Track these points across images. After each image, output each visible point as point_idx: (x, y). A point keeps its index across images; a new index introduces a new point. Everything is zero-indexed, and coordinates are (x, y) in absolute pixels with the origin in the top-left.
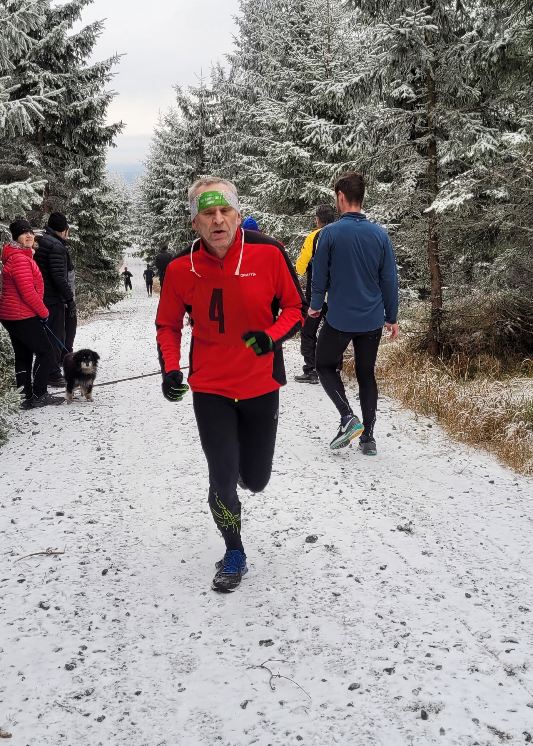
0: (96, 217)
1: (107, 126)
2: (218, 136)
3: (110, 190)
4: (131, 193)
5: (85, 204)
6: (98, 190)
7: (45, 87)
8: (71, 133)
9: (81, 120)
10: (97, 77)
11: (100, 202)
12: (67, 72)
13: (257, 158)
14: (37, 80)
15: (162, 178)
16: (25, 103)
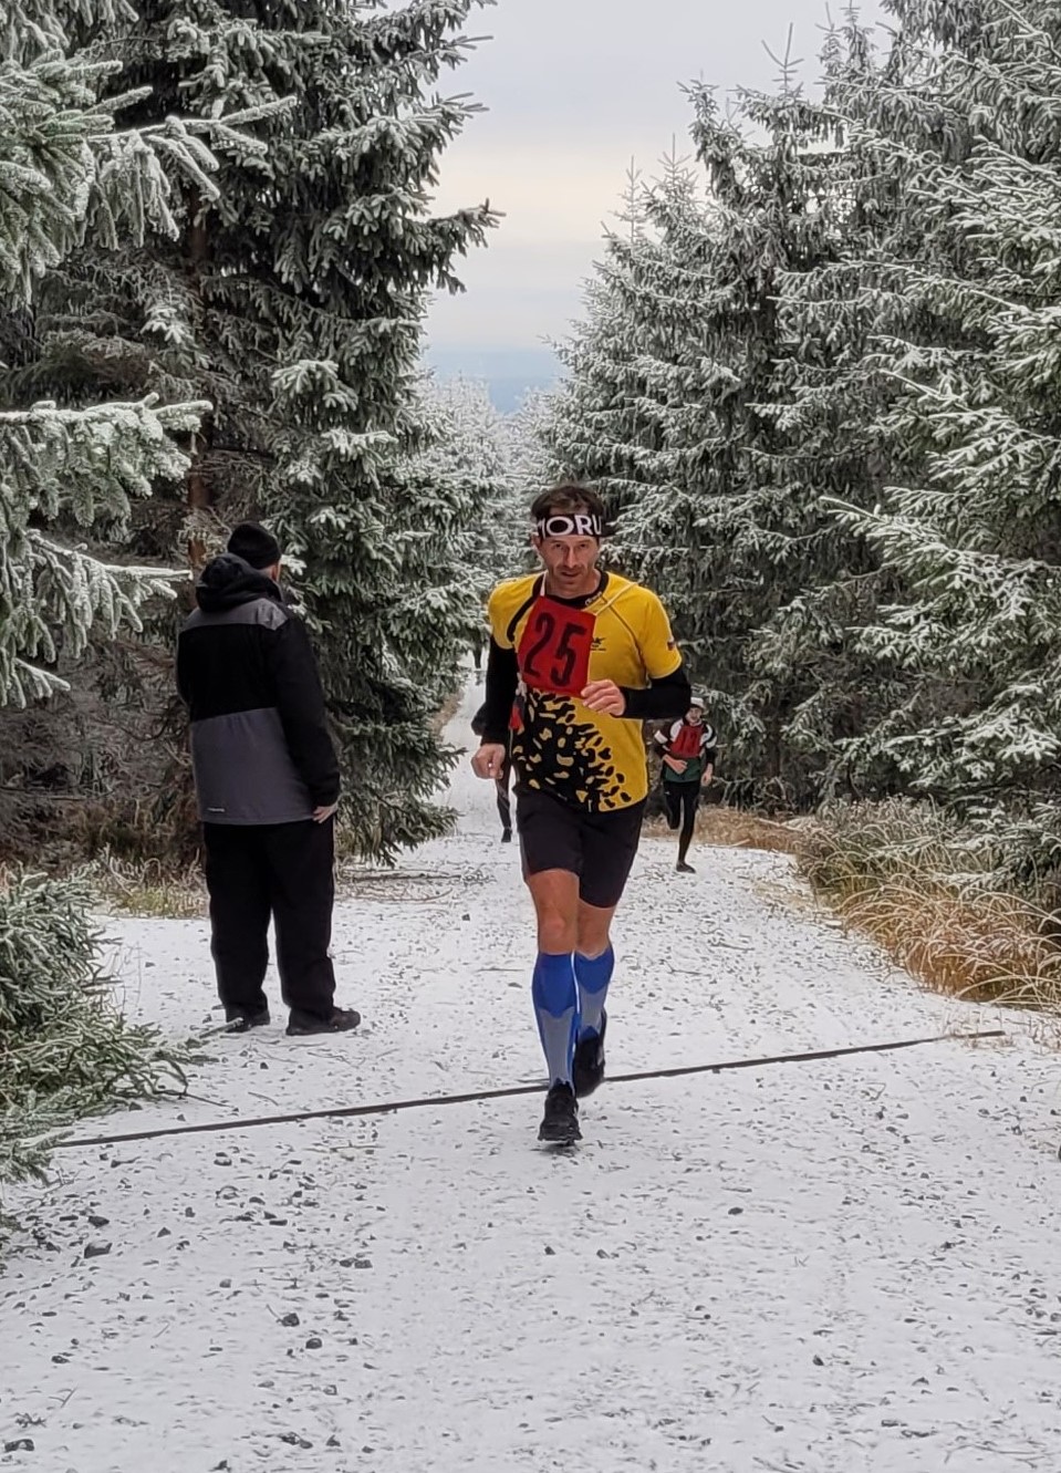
0: (374, 536)
1: (436, 216)
2: (832, 267)
3: (429, 438)
4: (507, 454)
5: (333, 486)
6: (384, 436)
7: (231, 75)
8: (306, 236)
9: (345, 191)
10: (416, 47)
11: (388, 481)
12: (311, 25)
13: (957, 355)
14: (206, 48)
15: (622, 404)
16: (160, 139)
